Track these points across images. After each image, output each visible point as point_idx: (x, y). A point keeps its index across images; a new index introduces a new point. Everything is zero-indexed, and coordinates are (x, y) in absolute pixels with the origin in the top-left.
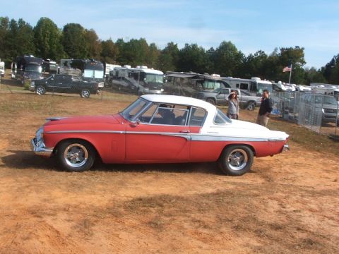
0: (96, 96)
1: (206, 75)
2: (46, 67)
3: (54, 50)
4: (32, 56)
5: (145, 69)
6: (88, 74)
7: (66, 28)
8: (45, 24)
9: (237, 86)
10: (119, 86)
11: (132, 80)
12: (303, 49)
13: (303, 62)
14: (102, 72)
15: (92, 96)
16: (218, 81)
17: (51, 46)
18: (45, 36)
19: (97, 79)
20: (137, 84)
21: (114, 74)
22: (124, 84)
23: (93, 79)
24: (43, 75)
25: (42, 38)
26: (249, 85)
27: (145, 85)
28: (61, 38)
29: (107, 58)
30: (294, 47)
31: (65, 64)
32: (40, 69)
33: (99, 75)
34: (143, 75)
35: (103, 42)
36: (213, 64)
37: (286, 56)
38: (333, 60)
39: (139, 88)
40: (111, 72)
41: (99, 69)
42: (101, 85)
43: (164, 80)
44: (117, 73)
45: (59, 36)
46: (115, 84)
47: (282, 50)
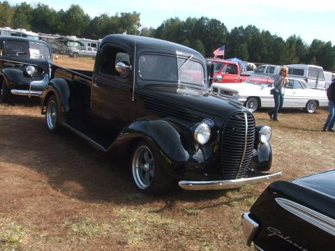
1: (68, 37)
9: (89, 45)
12: (139, 14)
13: (139, 25)
16: (76, 42)
26: (97, 44)
30: (132, 13)
36: (64, 24)
37: (125, 20)
38: (163, 24)
47: (122, 14)
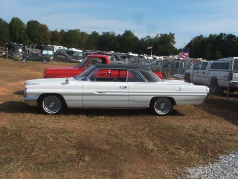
0: (49, 63)
2: (24, 49)
3: (22, 38)
4: (16, 44)
5: (74, 50)
6: (45, 52)
7: (29, 23)
8: (16, 22)
10: (61, 58)
11: (67, 55)
12: (174, 34)
13: (174, 43)
14: (52, 52)
15: (48, 62)
17: (20, 35)
18: (16, 29)
19: (49, 55)
20: (70, 57)
21: (58, 52)
22: (63, 57)
23: (48, 55)
24: (23, 53)
25: (14, 30)
26: (126, 57)
27: (74, 58)
28: (26, 30)
29: (54, 42)
31: (33, 47)
32: (20, 50)
33: (51, 53)
34: (73, 52)
35: (52, 32)
39: (70, 59)
40: (57, 51)
41: (50, 50)
42: (52, 58)
43: (83, 55)
44: (60, 51)
45: (25, 28)
46: (59, 57)
47: (161, 35)
